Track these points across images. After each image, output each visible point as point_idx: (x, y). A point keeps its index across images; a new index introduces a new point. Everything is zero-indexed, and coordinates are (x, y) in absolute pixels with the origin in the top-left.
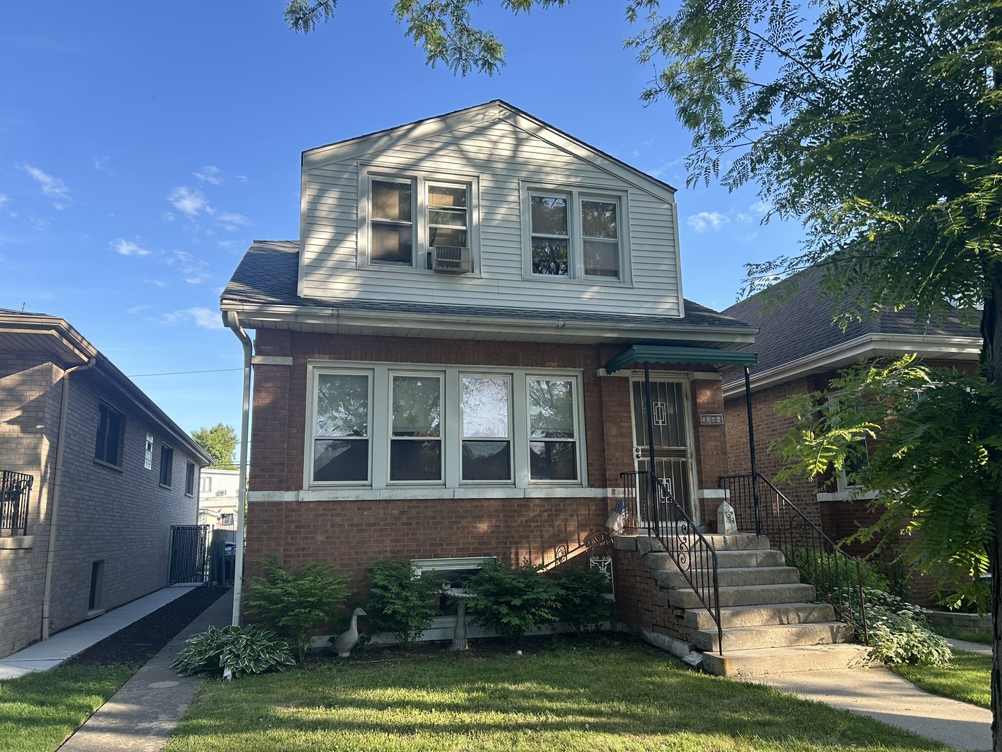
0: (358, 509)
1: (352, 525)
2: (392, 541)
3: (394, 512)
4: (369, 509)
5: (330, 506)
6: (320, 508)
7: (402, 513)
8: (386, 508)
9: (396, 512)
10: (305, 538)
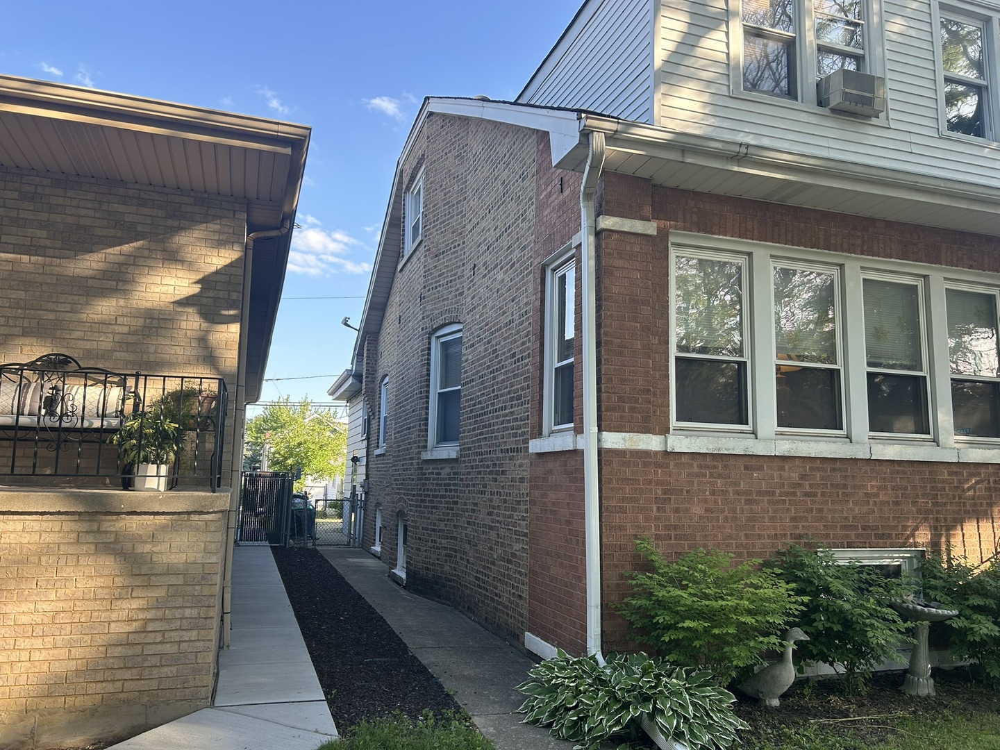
0: (746, 468)
1: (738, 493)
2: (793, 519)
3: (793, 475)
4: (760, 468)
5: (709, 461)
6: (695, 464)
7: (803, 477)
8: (782, 469)
9: (795, 476)
10: (677, 510)
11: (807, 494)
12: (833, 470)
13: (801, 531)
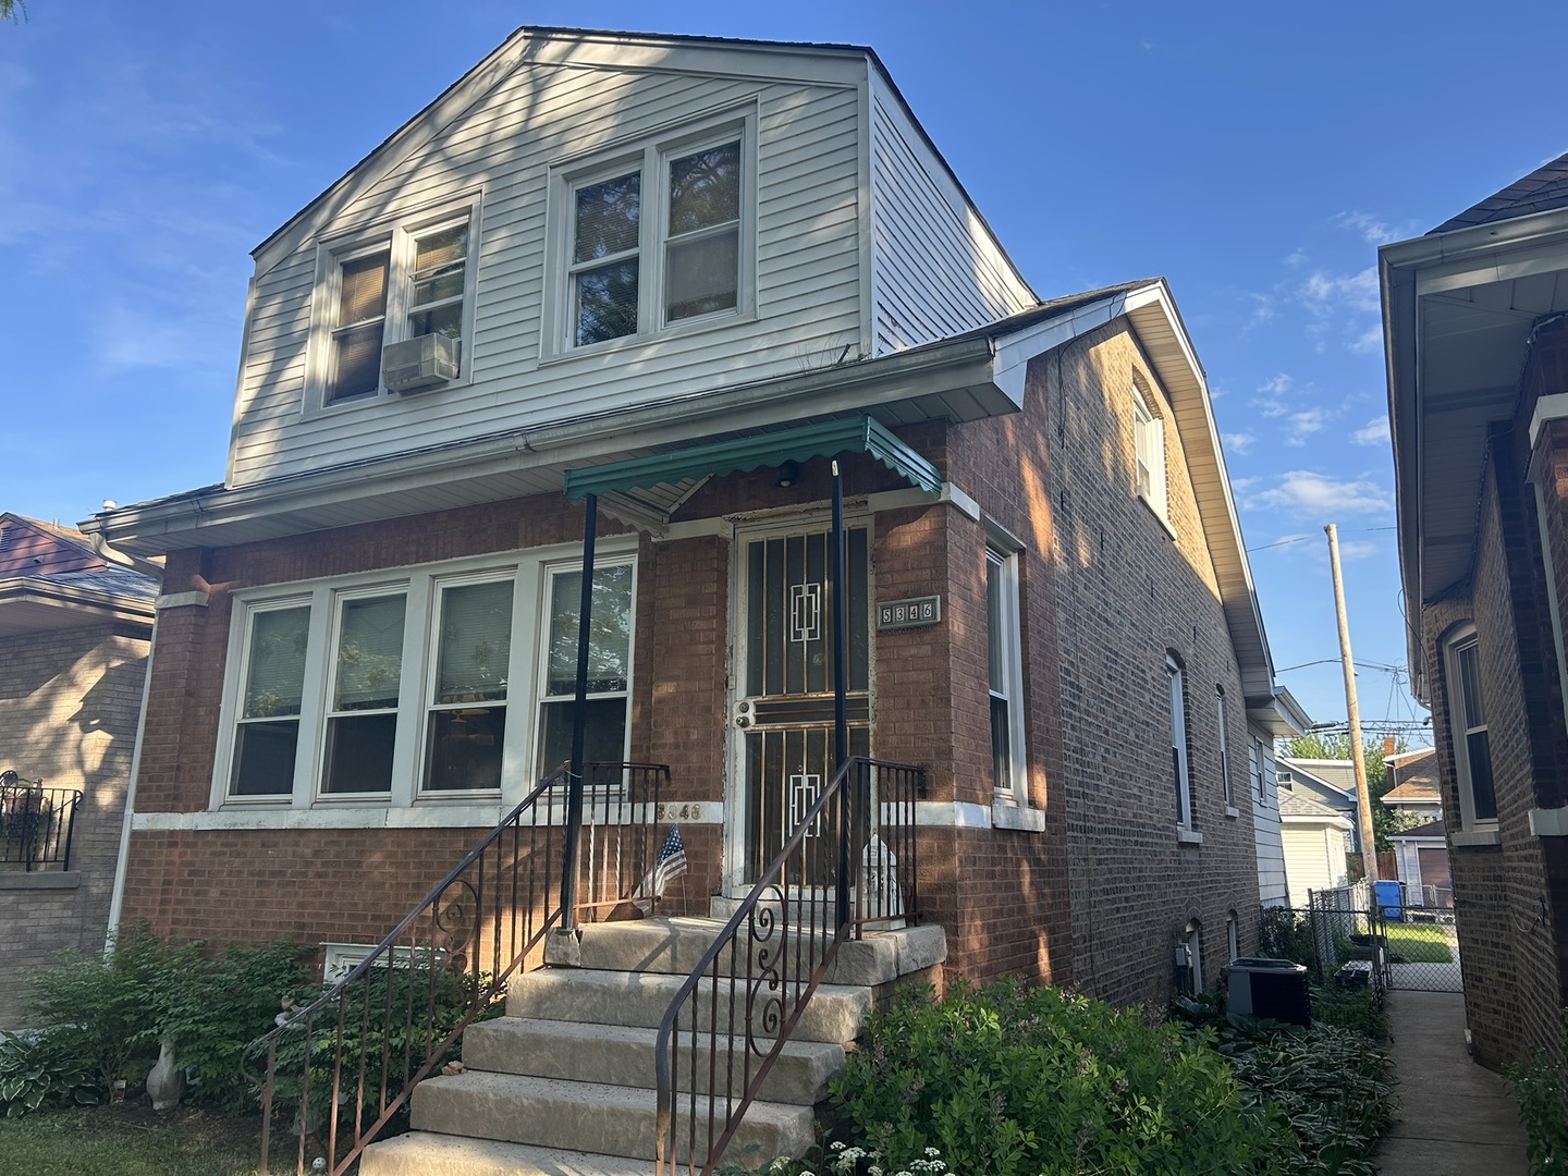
0: (261, 844)
1: (251, 874)
2: (300, 905)
3: (306, 851)
4: (276, 845)
6: (219, 842)
8: (297, 843)
10: (197, 893)
11: (319, 875)
12: (349, 844)
13: (306, 920)
